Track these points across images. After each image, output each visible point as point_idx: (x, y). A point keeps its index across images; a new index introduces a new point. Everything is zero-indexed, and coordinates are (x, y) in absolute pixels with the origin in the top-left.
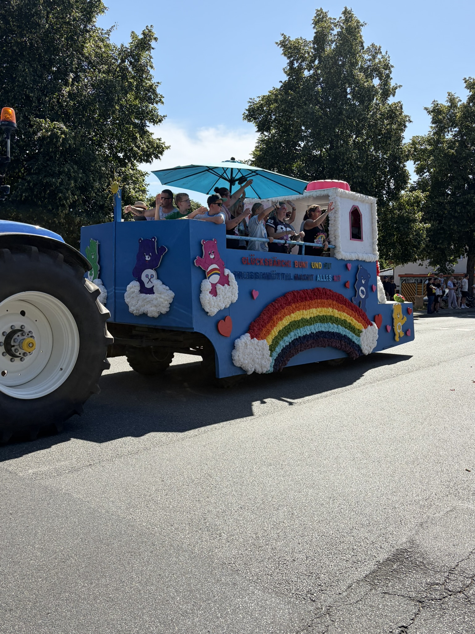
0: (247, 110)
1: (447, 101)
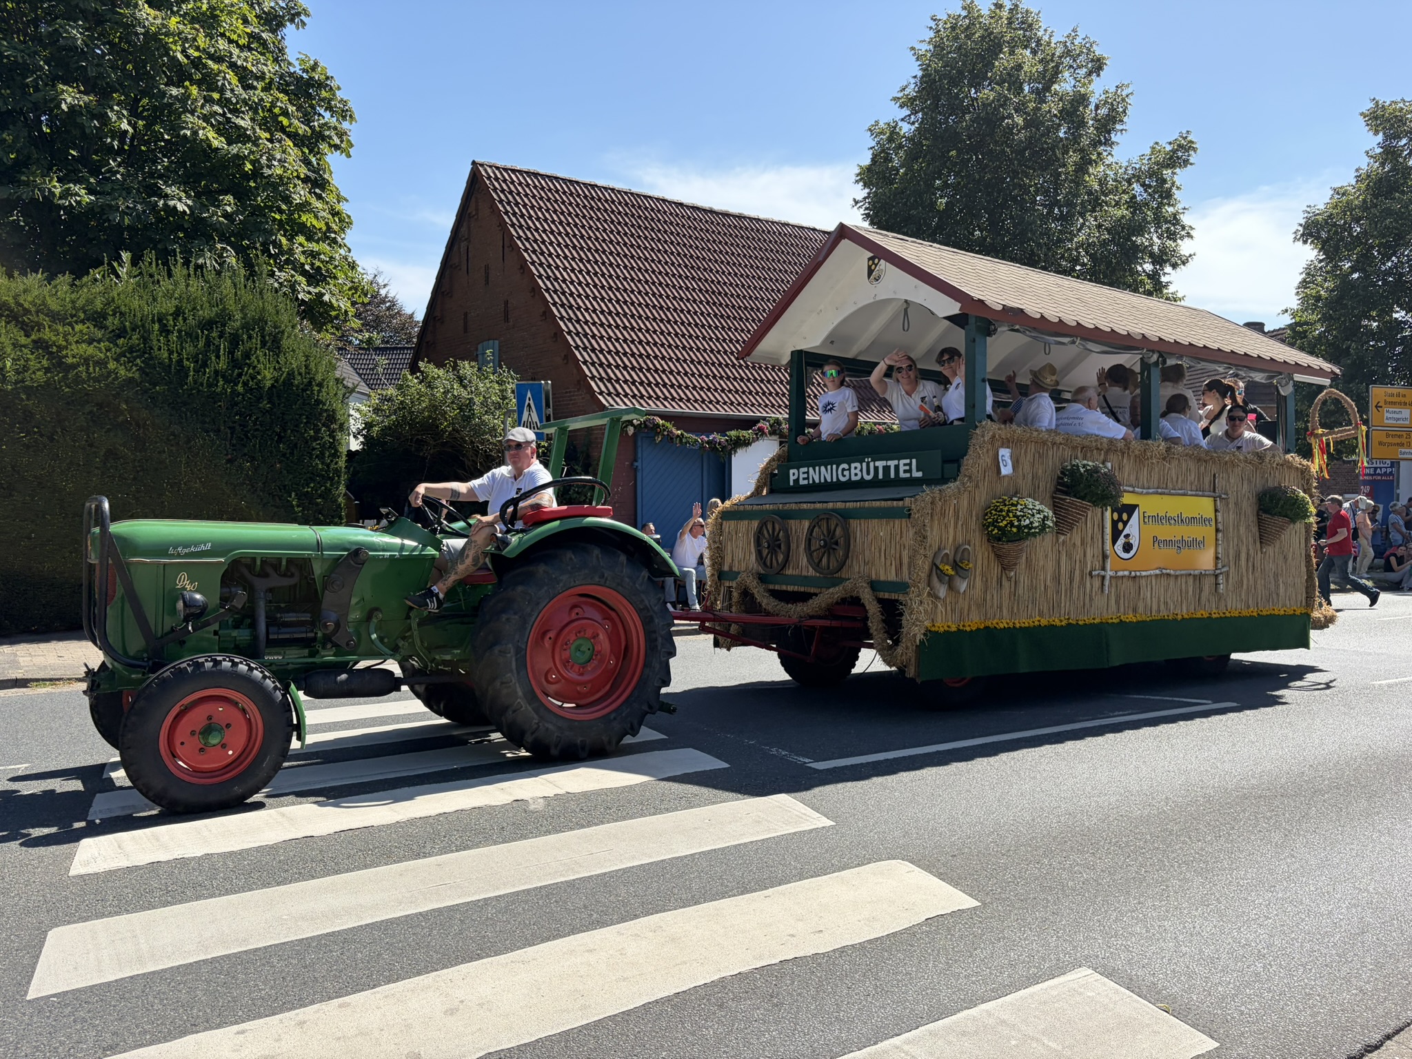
0: (1301, 225)
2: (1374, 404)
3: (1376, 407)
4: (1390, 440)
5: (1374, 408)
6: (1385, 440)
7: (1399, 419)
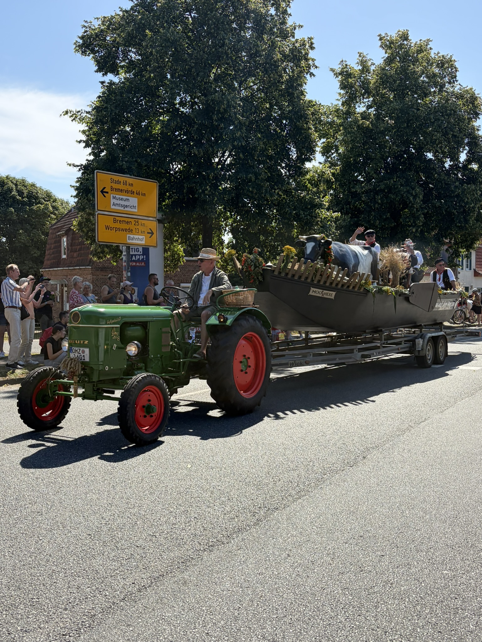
1: (358, 63)
2: (100, 189)
3: (102, 192)
4: (118, 225)
5: (100, 194)
6: (113, 225)
7: (126, 206)
